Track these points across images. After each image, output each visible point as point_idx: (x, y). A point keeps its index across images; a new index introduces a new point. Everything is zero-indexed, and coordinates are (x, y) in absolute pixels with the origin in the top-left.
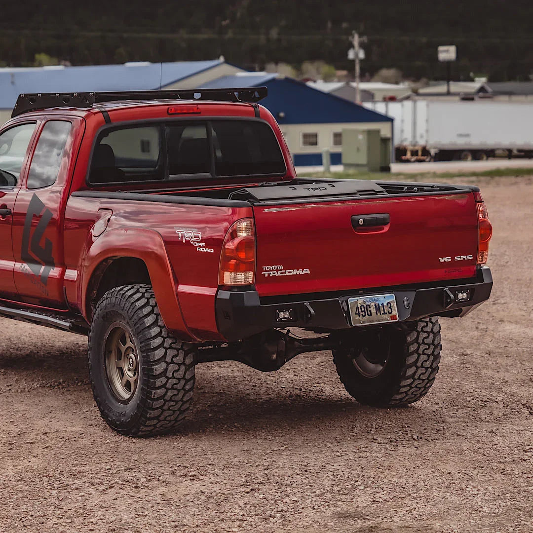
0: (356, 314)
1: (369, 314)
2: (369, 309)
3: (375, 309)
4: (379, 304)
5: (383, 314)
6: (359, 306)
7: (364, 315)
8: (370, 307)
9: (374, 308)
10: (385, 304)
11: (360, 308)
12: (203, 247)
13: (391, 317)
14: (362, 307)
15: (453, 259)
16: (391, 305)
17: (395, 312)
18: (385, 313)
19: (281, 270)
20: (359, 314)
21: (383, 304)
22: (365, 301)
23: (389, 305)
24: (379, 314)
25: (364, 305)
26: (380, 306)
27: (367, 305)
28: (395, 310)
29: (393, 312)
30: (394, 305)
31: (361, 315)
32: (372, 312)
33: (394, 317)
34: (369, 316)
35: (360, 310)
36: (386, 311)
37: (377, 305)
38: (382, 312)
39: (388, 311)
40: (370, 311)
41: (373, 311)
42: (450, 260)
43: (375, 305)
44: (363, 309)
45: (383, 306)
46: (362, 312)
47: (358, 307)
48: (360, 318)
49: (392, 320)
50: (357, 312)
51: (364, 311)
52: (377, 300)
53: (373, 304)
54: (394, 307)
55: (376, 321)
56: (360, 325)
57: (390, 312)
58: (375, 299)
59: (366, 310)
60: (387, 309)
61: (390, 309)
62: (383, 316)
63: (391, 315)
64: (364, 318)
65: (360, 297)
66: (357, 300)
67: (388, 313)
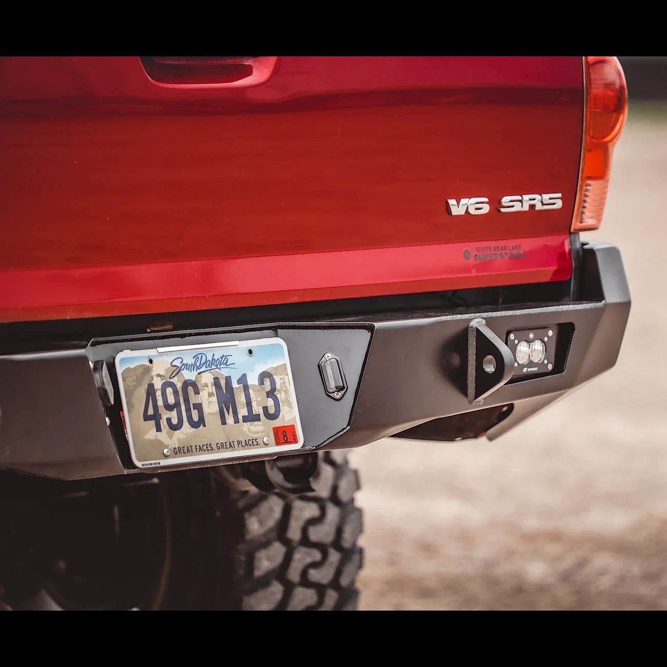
0: (147, 418)
1: (195, 417)
2: (193, 399)
3: (214, 399)
4: (228, 379)
5: (246, 419)
6: (158, 384)
7: (175, 421)
8: (197, 392)
9: (210, 395)
10: (253, 380)
11: (159, 393)
13: (276, 431)
14: (169, 390)
15: (496, 204)
16: (273, 383)
17: (290, 415)
18: (252, 418)
20: (155, 418)
21: (243, 380)
22: (178, 363)
23: (267, 382)
24: (230, 419)
25: (175, 380)
26: (235, 385)
27: (186, 384)
28: (290, 405)
29: (284, 409)
30: (286, 384)
31: (164, 423)
32: (207, 410)
33: (284, 435)
34: (194, 425)
35: (160, 402)
36: (257, 409)
37: (223, 382)
38: (243, 412)
39: (265, 409)
40: (199, 407)
41: (211, 406)
42: (486, 209)
43: (216, 382)
44: (171, 400)
45: (246, 388)
46: (169, 408)
47: (151, 391)
48: (163, 436)
49: (278, 444)
50: (151, 412)
51: (177, 405)
52: (223, 361)
53: (208, 378)
54: (286, 392)
55: (221, 447)
56: (161, 464)
57: (272, 411)
58: (216, 358)
59: (182, 401)
60: (259, 399)
61: (270, 399)
62: (246, 426)
63: (277, 423)
64: (177, 433)
65: (160, 350)
66: (151, 361)
67: (262, 416)
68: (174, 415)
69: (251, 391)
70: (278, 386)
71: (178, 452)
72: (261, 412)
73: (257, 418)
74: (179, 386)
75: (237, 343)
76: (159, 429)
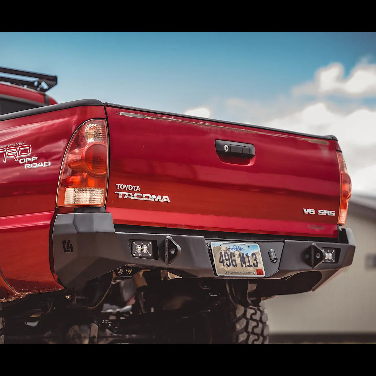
0: (220, 262)
1: (234, 264)
2: (233, 258)
3: (239, 259)
4: (243, 254)
5: (248, 266)
6: (223, 252)
7: (228, 264)
8: (234, 256)
9: (238, 258)
10: (250, 255)
11: (223, 255)
12: (35, 161)
13: (257, 270)
14: (226, 255)
16: (256, 257)
17: (261, 266)
18: (250, 266)
19: (138, 192)
20: (223, 262)
21: (247, 254)
22: (228, 247)
23: (254, 256)
24: (244, 266)
25: (228, 252)
26: (245, 256)
27: (231, 253)
28: (261, 264)
29: (259, 264)
30: (259, 257)
31: (225, 264)
33: (259, 272)
34: (234, 266)
35: (224, 258)
36: (252, 264)
37: (241, 255)
38: (247, 264)
39: (254, 264)
40: (235, 261)
41: (238, 261)
43: (239, 254)
44: (227, 258)
45: (248, 257)
46: (227, 260)
47: (221, 254)
48: (225, 267)
49: (258, 274)
50: (221, 260)
52: (241, 249)
53: (237, 253)
54: (260, 259)
55: (242, 273)
56: (225, 276)
57: (256, 264)
58: (239, 247)
59: (230, 258)
60: (252, 261)
61: (255, 261)
62: (248, 268)
63: (257, 268)
64: (229, 267)
65: (223, 243)
66: (221, 246)
67: (253, 266)
68: (228, 262)
69: (249, 258)
70: (257, 258)
71: (229, 273)
72: (253, 264)
73: (251, 266)
74: (229, 254)
75: (245, 244)
76: (224, 266)
